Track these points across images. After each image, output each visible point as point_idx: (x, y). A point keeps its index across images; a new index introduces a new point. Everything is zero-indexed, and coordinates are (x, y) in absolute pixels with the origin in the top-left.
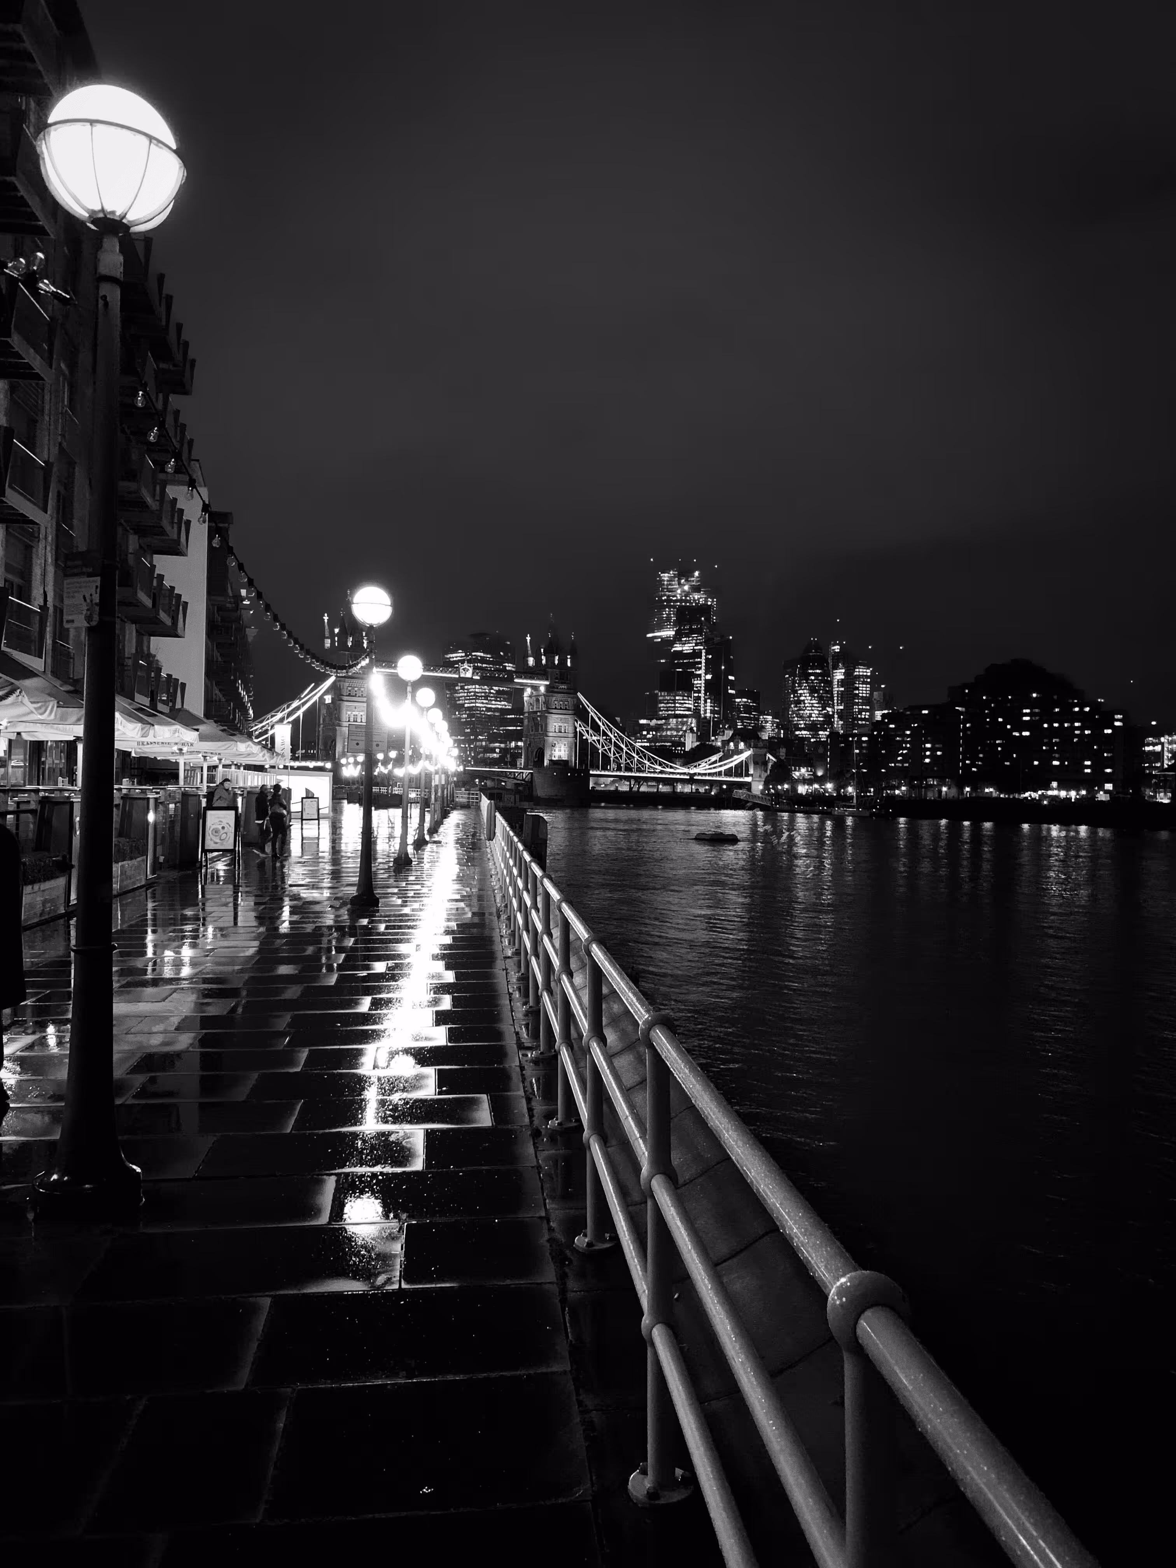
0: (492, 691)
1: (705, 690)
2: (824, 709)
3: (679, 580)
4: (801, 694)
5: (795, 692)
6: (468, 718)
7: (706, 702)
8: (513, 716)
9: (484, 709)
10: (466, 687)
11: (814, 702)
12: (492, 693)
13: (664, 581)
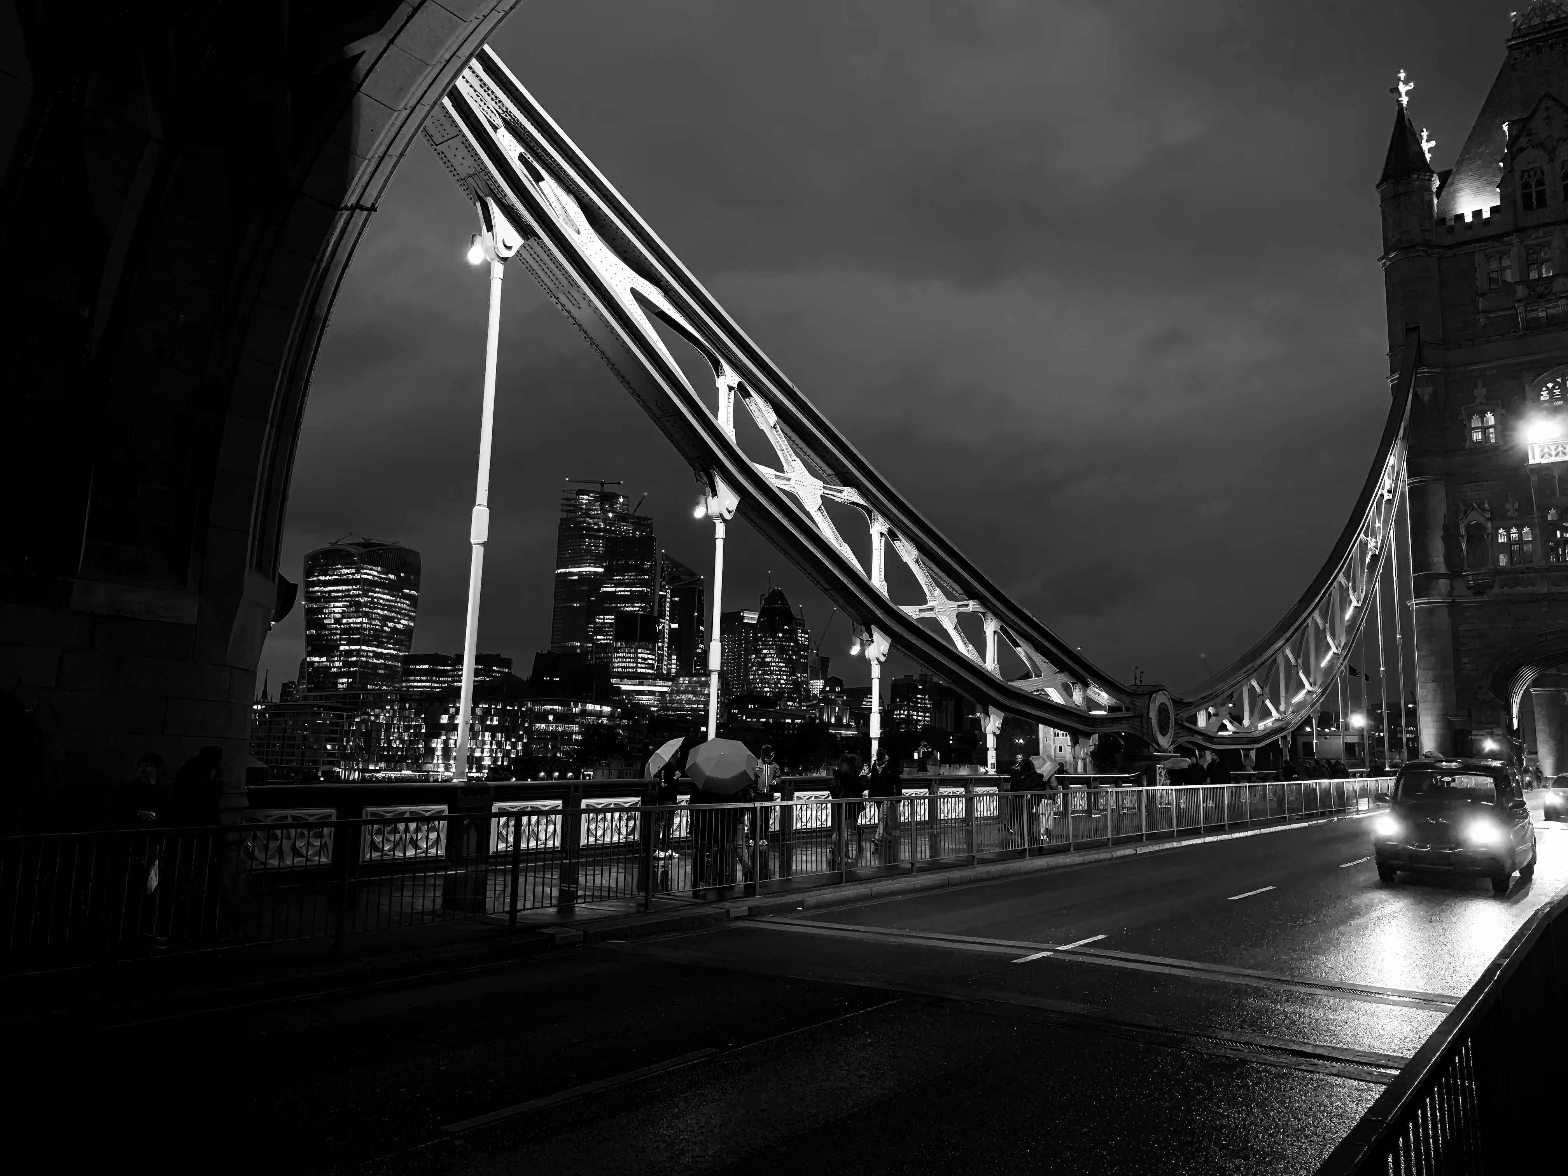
0: (386, 628)
1: (668, 643)
2: (793, 673)
3: (602, 505)
4: (765, 654)
5: (758, 652)
6: (343, 667)
7: (670, 659)
8: (426, 667)
9: (370, 654)
10: (344, 621)
11: (782, 665)
12: (386, 631)
13: (583, 504)
